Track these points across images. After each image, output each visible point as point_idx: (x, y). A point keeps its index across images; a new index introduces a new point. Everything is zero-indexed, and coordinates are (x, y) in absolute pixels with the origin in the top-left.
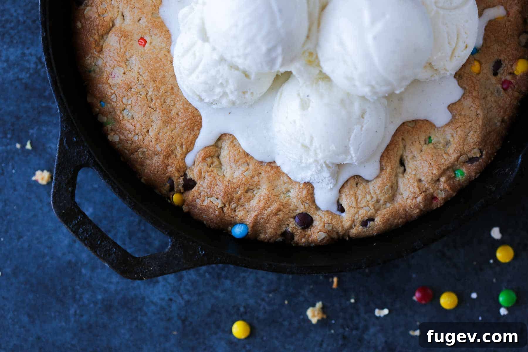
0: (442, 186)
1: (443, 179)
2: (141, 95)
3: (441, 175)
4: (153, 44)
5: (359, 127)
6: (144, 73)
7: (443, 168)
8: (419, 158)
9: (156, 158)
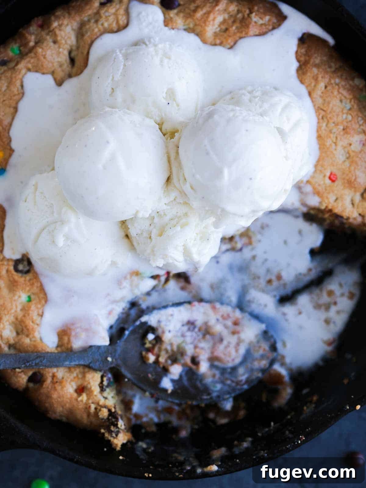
0: (33, 37)
1: (32, 44)
2: (334, 123)
3: (34, 47)
4: (322, 175)
5: (116, 79)
6: (331, 145)
7: (32, 55)
8: (56, 64)
9: (317, 61)
